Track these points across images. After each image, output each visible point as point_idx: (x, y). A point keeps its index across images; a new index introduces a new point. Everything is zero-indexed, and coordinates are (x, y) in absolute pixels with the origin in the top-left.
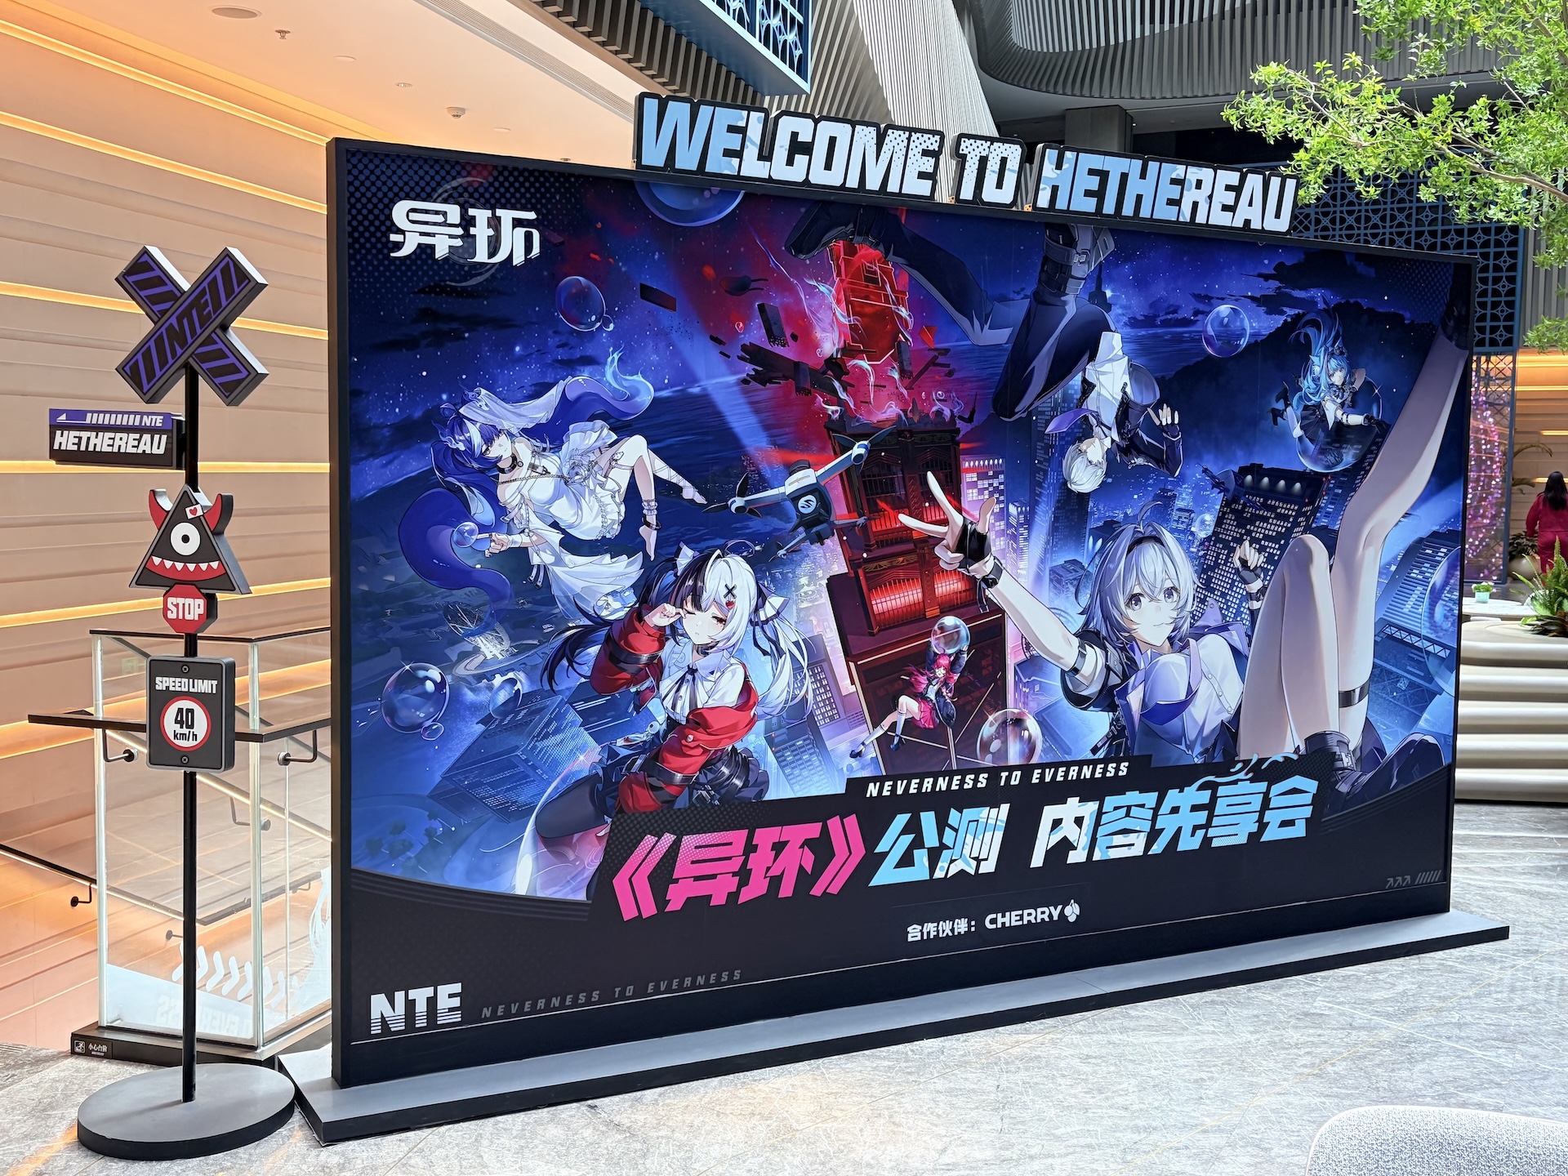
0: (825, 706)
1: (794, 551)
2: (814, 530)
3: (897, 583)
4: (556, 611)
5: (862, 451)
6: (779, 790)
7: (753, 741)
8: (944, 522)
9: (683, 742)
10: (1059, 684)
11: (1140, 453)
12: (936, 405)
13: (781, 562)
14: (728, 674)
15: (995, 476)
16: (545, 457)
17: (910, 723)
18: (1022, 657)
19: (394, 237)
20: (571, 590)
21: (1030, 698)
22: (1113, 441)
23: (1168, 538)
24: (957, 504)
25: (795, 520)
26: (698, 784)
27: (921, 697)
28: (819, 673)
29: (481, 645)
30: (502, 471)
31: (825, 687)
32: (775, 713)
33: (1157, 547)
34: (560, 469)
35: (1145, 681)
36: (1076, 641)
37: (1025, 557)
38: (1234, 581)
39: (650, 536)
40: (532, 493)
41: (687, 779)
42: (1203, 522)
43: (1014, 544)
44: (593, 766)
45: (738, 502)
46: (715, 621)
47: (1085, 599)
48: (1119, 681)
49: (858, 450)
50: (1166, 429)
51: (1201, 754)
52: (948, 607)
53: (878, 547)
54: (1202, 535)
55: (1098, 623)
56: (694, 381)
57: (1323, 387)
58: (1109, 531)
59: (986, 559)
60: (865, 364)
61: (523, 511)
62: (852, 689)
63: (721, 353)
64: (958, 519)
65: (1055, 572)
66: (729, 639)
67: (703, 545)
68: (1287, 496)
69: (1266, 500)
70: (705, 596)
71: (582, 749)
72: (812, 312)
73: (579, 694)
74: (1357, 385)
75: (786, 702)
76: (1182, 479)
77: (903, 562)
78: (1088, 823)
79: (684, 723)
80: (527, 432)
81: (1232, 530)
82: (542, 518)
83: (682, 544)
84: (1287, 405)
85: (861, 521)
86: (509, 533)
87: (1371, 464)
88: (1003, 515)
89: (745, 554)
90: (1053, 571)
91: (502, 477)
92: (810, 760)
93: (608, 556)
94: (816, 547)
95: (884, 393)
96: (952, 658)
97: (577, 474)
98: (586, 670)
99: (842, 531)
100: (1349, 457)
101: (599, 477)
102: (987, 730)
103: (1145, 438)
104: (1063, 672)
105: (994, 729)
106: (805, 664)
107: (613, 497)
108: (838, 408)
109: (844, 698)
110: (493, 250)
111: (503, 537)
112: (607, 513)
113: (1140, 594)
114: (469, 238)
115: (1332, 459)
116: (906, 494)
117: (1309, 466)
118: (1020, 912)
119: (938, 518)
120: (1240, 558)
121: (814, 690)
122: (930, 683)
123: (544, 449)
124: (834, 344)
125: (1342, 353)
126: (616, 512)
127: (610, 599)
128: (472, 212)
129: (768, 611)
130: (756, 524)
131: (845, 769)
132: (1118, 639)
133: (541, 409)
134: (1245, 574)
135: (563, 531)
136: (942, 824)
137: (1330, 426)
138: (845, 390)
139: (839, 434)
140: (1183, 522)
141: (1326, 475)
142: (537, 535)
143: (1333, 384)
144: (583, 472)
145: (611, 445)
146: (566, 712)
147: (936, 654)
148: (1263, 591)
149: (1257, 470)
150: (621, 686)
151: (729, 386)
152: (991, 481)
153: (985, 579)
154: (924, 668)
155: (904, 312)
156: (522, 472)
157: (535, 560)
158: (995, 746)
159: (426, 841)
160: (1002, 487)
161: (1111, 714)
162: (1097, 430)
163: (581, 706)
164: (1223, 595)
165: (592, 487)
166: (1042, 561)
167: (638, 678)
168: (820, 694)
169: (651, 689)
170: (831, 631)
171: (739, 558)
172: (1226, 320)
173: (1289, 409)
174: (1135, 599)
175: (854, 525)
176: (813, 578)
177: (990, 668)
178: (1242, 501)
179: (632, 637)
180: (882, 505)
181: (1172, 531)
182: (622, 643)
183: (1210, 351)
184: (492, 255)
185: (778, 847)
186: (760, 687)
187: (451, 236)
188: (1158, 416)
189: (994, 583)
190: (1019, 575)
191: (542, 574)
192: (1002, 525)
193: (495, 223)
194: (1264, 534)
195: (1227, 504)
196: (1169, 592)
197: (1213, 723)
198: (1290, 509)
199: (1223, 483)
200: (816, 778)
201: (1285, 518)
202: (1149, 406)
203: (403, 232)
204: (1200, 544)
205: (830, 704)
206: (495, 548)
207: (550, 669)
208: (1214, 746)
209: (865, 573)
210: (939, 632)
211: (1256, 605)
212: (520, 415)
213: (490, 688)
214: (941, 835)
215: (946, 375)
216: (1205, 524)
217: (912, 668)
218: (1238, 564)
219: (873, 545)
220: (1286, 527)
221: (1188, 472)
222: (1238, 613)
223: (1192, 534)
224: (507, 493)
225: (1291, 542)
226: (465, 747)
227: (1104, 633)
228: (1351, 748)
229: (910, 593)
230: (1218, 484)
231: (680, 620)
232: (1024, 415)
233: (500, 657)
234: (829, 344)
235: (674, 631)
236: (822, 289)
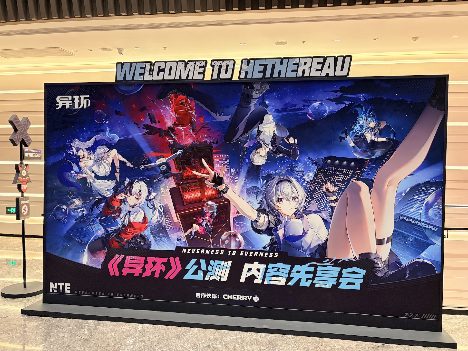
0: (169, 225)
1: (159, 180)
2: (165, 175)
3: (192, 191)
4: (93, 194)
5: (180, 153)
6: (155, 247)
7: (147, 233)
8: (208, 173)
9: (127, 231)
10: (250, 225)
11: (281, 153)
12: (205, 139)
13: (155, 184)
14: (139, 213)
15: (226, 160)
16: (91, 155)
17: (196, 232)
18: (236, 216)
19: (57, 105)
20: (97, 189)
21: (239, 228)
22: (270, 149)
23: (293, 180)
24: (212, 168)
25: (160, 172)
26: (131, 243)
27: (201, 225)
28: (167, 215)
29: (75, 201)
30: (81, 159)
31: (169, 219)
32: (153, 225)
33: (289, 183)
34: (94, 158)
35: (285, 227)
36: (256, 212)
37: (237, 185)
38: (323, 196)
39: (118, 175)
40: (88, 164)
41: (128, 241)
42: (308, 175)
43: (233, 181)
44: (102, 234)
45: (143, 167)
46: (136, 199)
47: (260, 199)
48: (274, 226)
49: (179, 152)
50: (292, 145)
51: (310, 254)
52: (209, 199)
53: (186, 180)
54: (308, 180)
55: (265, 206)
56: (130, 134)
57: (364, 128)
58: (269, 177)
59: (223, 185)
60: (181, 128)
61: (85, 169)
62: (178, 221)
63: (137, 127)
64: (213, 173)
65: (248, 190)
66: (140, 204)
67: (132, 178)
68: (348, 167)
69: (337, 168)
70: (133, 192)
71: (100, 229)
72: (164, 114)
73: (99, 215)
74: (382, 127)
75: (157, 223)
76: (299, 161)
77: (194, 185)
78: (262, 271)
79: (127, 226)
80: (86, 149)
81: (321, 178)
82: (90, 170)
83: (126, 178)
84: (347, 135)
85: (180, 172)
86: (82, 174)
87: (390, 156)
88: (229, 171)
89: (144, 181)
90: (247, 189)
91: (81, 160)
92: (164, 240)
93: (106, 180)
94: (166, 180)
95: (187, 136)
96: (211, 214)
97: (99, 159)
98: (101, 209)
99: (174, 175)
100: (378, 153)
101: (104, 160)
102: (224, 237)
103: (283, 148)
104: (251, 221)
105: (226, 237)
106: (162, 212)
107: (108, 165)
108: (173, 141)
109: (175, 223)
110: (79, 105)
111: (81, 175)
112: (106, 169)
113: (282, 198)
114: (73, 103)
115: (370, 154)
116: (195, 165)
117: (358, 156)
118: (236, 296)
119: (206, 172)
120: (325, 188)
121: (165, 220)
122: (203, 221)
123: (91, 153)
124: (171, 123)
125: (374, 116)
126: (109, 169)
127: (107, 191)
128: (74, 97)
129: (151, 197)
130: (148, 173)
131: (175, 243)
132: (273, 212)
133: (90, 143)
134: (328, 194)
135: (95, 174)
136: (208, 264)
137: (368, 143)
138: (175, 136)
139: (173, 148)
140: (299, 175)
141: (367, 160)
142: (89, 174)
143: (369, 127)
144: (100, 159)
145: (107, 152)
146: (96, 220)
147: (205, 212)
148: (337, 200)
149: (333, 158)
150: (110, 214)
151: (140, 135)
152: (224, 162)
153: (222, 191)
154: (201, 216)
155: (193, 113)
156: (85, 159)
157: (88, 181)
158: (227, 242)
159: (62, 247)
160: (228, 163)
161: (271, 237)
162: (263, 145)
163: (100, 218)
164: (318, 200)
165: (102, 163)
166: (243, 186)
167: (114, 213)
168: (167, 221)
169: (118, 216)
170: (171, 203)
171: (143, 182)
172: (317, 108)
173: (348, 137)
174: (280, 200)
175: (178, 173)
176: (165, 188)
177: (224, 218)
178: (326, 169)
179: (113, 202)
180: (187, 168)
181: (295, 178)
182: (110, 203)
183: (310, 118)
184: (78, 107)
185: (154, 263)
186: (149, 217)
187: (69, 103)
188: (288, 141)
189: (226, 192)
190: (235, 190)
191: (90, 184)
192: (228, 175)
193: (79, 99)
194: (337, 180)
195: (320, 169)
196: (294, 198)
197: (315, 244)
198: (350, 172)
199: (317, 163)
200: (166, 245)
201: (348, 175)
202: (284, 137)
203: (59, 103)
204: (307, 183)
205: (171, 224)
206: (79, 177)
207: (92, 208)
208: (316, 252)
209: (182, 187)
210: (206, 206)
211: (333, 205)
212: (85, 145)
213: (77, 212)
214: (207, 267)
215: (208, 130)
216: (309, 176)
217: (197, 216)
218: (325, 190)
219: (184, 180)
220: (348, 178)
221: (302, 159)
222: (325, 207)
223: (304, 179)
224: (82, 164)
225: (350, 183)
226: (71, 226)
227: (267, 210)
228: (383, 260)
229: (197, 194)
230: (315, 163)
231: (126, 198)
232: (236, 141)
233: (80, 204)
234: (169, 123)
235: (124, 201)
236: (167, 108)
